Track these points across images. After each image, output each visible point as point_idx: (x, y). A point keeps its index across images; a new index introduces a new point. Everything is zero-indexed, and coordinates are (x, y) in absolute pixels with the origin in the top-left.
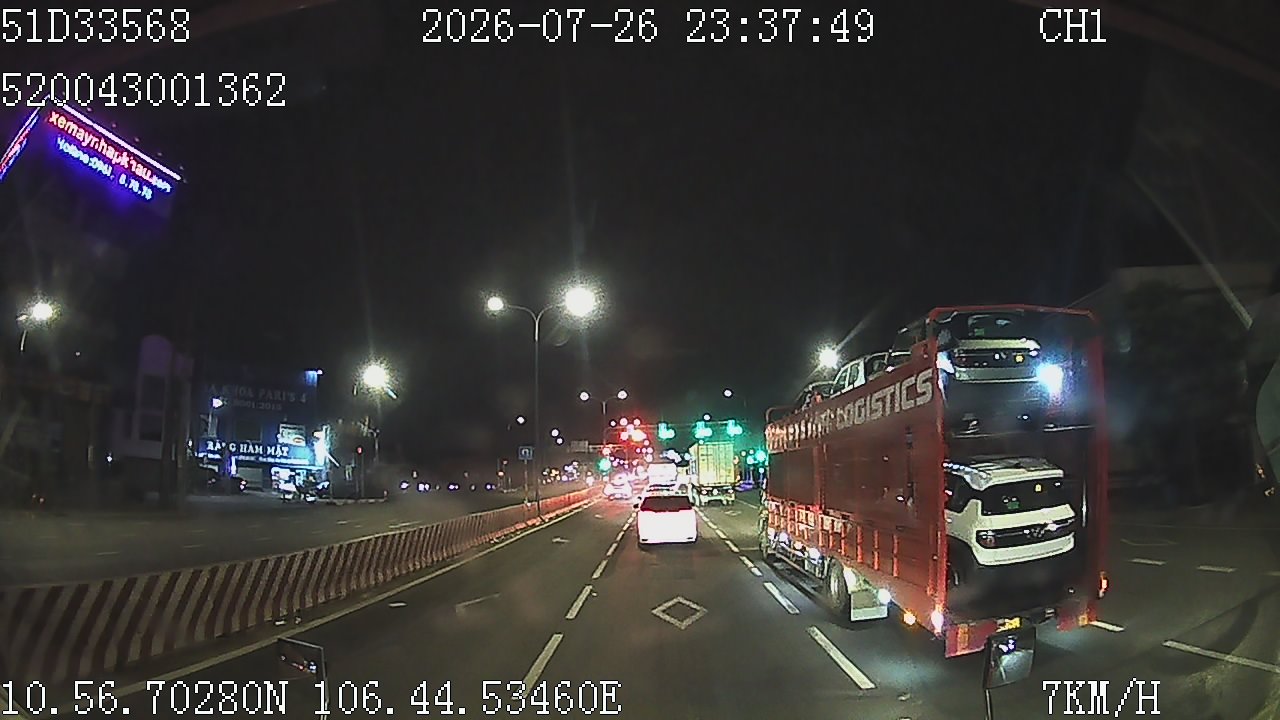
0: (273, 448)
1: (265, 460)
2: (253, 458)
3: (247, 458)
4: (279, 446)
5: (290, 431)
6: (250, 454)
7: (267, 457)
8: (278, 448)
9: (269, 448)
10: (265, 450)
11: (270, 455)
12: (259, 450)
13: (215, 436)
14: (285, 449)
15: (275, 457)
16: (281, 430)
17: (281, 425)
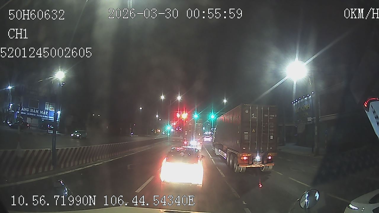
0: (42, 111)
1: (39, 116)
2: (35, 115)
3: (33, 114)
5: (49, 105)
8: (44, 112)
9: (41, 111)
10: (39, 112)
11: (41, 114)
12: (37, 111)
14: (47, 112)
15: (43, 115)
16: (46, 104)
17: (46, 103)
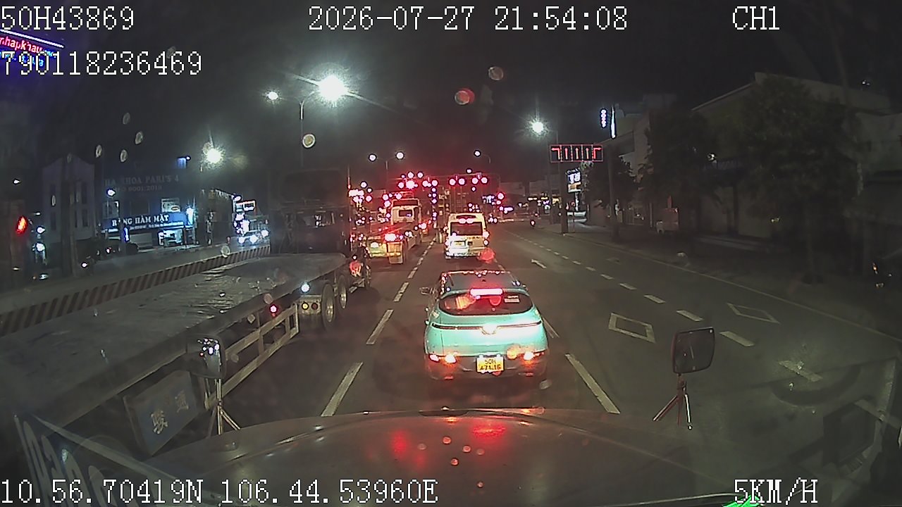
0: (158, 216)
1: (153, 226)
2: (144, 227)
3: (141, 227)
4: (161, 215)
5: (169, 203)
6: (143, 224)
7: (155, 223)
8: (162, 217)
9: (155, 217)
10: (152, 219)
11: (157, 222)
12: (149, 220)
13: (118, 215)
14: (166, 216)
15: (160, 223)
16: (163, 203)
17: (163, 200)
